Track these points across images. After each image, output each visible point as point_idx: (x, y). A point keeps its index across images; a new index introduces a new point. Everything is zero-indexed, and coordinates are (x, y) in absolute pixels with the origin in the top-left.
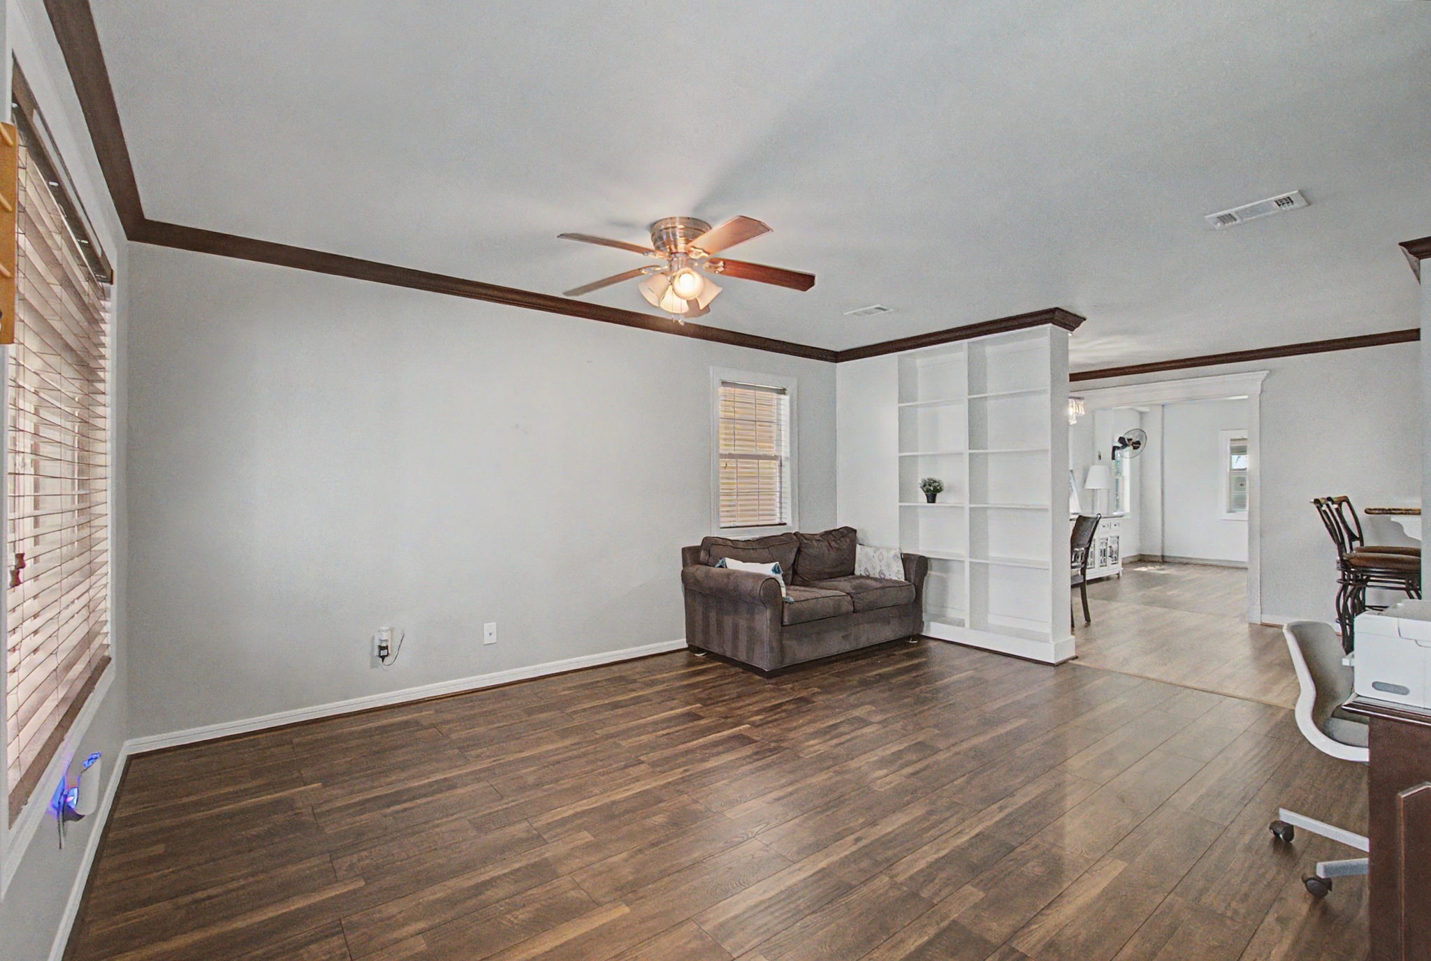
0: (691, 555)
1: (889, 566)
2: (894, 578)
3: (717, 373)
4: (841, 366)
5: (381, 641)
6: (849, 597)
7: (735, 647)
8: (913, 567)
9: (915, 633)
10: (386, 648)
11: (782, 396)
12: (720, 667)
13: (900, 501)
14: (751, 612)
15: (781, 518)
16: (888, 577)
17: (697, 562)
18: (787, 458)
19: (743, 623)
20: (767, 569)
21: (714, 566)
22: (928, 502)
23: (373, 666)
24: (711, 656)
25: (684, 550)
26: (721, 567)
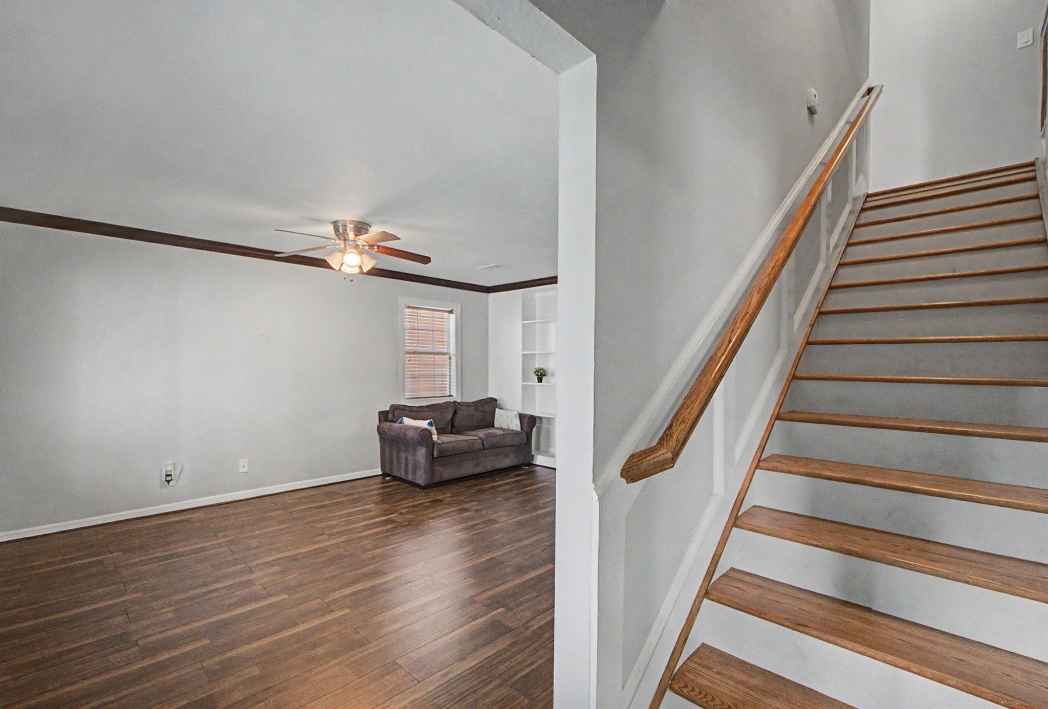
0: (384, 416)
1: (512, 421)
2: (515, 429)
3: (402, 300)
4: (492, 295)
5: (167, 471)
6: (480, 440)
7: (406, 472)
8: (526, 421)
9: (527, 462)
10: (171, 475)
11: (451, 315)
12: (398, 485)
13: (523, 381)
14: (415, 450)
15: (450, 392)
16: (511, 428)
17: (387, 420)
18: (453, 355)
19: (410, 458)
20: (424, 424)
21: (396, 422)
22: (538, 382)
23: (162, 487)
24: (395, 478)
25: (380, 413)
26: (400, 423)
